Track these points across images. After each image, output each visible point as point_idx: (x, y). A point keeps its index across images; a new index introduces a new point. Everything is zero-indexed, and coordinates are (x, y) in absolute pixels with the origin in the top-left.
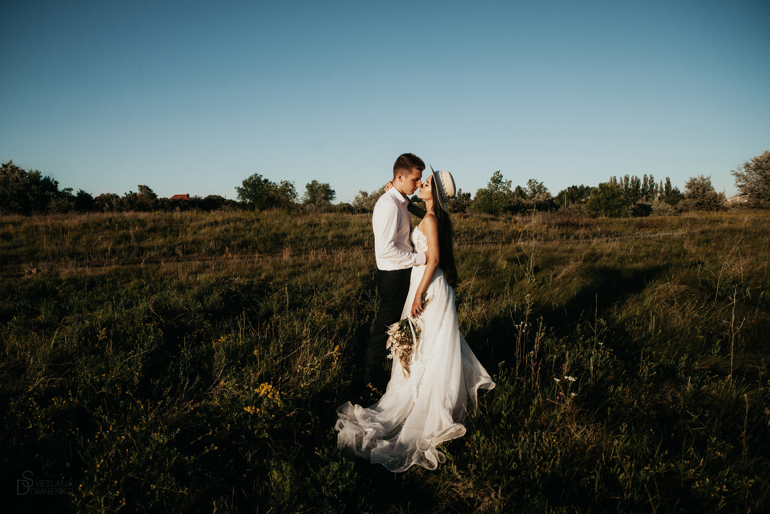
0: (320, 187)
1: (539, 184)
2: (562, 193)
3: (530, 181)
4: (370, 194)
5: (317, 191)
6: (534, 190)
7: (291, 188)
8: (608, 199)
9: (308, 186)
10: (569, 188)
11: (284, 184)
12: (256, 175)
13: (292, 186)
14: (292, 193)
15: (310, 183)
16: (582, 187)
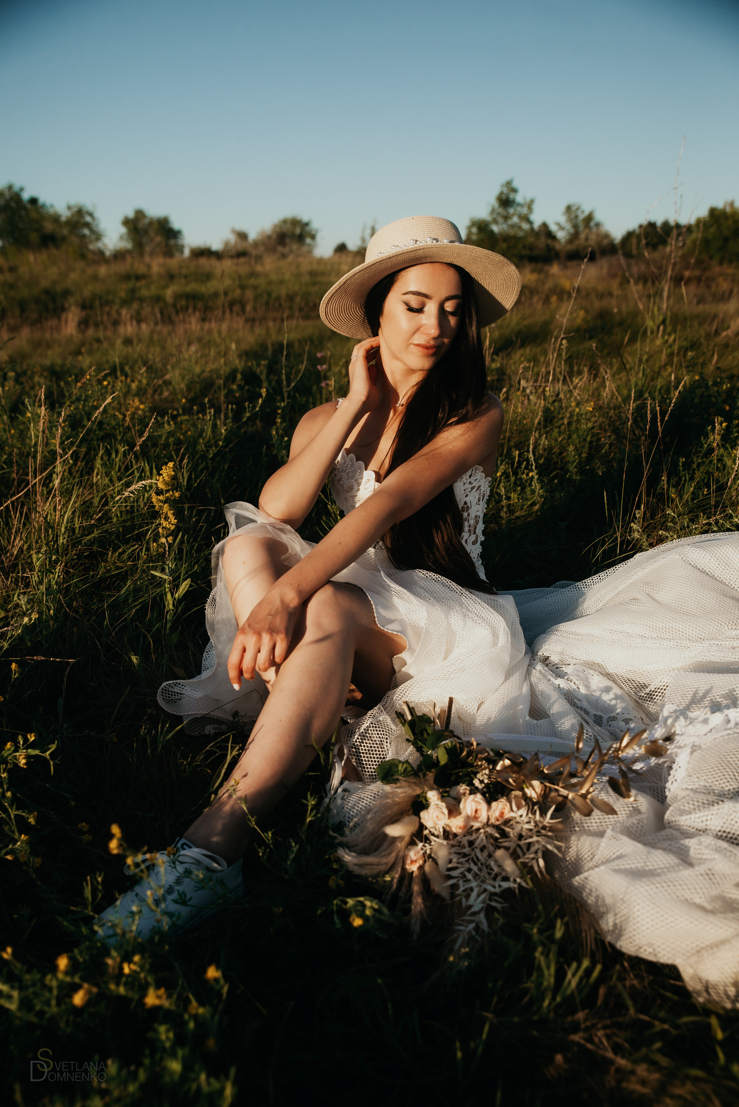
0: (151, 223)
1: (586, 213)
2: (629, 235)
3: (569, 208)
4: (253, 235)
5: (146, 232)
6: (575, 227)
7: (88, 219)
8: (726, 240)
9: (126, 222)
10: (641, 226)
11: (74, 210)
12: (10, 187)
13: (91, 214)
14: (92, 231)
15: (131, 214)
16: (666, 224)
